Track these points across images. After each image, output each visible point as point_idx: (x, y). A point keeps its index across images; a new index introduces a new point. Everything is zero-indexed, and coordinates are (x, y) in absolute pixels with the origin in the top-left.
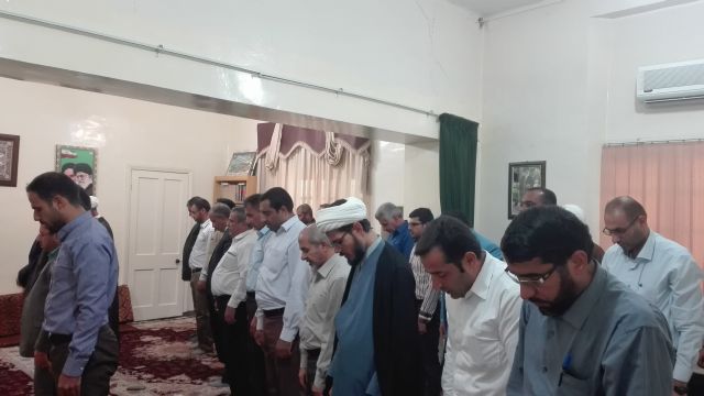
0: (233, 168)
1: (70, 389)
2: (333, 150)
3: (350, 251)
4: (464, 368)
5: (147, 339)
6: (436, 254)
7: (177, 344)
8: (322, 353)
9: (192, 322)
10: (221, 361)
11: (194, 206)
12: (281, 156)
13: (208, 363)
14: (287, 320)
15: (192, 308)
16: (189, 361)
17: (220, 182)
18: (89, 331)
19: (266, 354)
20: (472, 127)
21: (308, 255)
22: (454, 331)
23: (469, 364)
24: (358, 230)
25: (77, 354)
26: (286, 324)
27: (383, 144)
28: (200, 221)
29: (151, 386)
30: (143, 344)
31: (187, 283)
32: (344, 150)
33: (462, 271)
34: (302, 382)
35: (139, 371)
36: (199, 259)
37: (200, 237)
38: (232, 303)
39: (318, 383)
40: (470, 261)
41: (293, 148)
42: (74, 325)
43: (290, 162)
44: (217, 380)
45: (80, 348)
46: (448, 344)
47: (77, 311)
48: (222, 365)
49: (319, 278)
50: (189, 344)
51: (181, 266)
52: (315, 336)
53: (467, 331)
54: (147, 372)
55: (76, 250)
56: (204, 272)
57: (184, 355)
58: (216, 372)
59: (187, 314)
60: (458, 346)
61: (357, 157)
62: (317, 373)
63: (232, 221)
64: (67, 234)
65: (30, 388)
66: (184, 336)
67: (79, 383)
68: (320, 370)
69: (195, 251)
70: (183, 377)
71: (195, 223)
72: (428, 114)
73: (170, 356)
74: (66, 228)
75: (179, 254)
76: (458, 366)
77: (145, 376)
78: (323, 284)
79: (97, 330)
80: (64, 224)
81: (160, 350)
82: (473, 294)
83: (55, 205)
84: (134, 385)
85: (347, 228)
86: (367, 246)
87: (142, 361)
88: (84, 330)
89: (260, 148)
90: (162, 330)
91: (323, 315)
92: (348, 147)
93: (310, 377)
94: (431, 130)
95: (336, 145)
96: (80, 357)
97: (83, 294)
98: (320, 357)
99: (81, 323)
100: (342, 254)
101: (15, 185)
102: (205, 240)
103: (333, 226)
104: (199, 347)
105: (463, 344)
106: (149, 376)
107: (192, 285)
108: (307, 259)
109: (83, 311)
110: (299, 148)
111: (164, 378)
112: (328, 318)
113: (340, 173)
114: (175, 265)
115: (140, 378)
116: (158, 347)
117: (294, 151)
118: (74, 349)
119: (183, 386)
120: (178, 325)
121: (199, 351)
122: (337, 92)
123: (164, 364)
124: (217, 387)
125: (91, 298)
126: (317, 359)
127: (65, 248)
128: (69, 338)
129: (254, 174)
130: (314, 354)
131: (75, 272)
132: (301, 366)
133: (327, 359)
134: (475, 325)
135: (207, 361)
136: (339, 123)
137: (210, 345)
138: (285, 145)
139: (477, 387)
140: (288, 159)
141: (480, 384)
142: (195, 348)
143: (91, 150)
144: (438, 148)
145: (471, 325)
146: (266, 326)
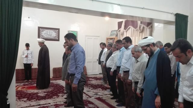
0: (111, 35)
1: (75, 87)
2: (140, 28)
3: (149, 52)
4: (187, 86)
5: (91, 79)
6: (178, 50)
7: (98, 81)
8: (139, 83)
9: (102, 76)
10: (110, 85)
11: (102, 45)
12: (125, 30)
13: (106, 86)
14: (130, 74)
15: (101, 72)
16: (101, 85)
17: (108, 39)
18: (79, 73)
19: (124, 83)
20: (186, 17)
21: (134, 55)
22: (183, 75)
23: (188, 85)
24: (152, 46)
25: (76, 78)
26: (130, 75)
27: (156, 25)
28: (103, 49)
29: (92, 91)
30: (90, 80)
31: (100, 65)
32: (143, 27)
33: (186, 55)
34: (133, 91)
35: (89, 87)
36: (103, 59)
37: (103, 53)
38: (112, 70)
39: (138, 91)
40: (189, 52)
41: (128, 28)
42: (76, 71)
43: (127, 32)
44: (109, 90)
45: (77, 77)
46: (181, 79)
47: (76, 68)
48: (110, 87)
49: (138, 61)
50: (101, 81)
51: (98, 61)
52: (137, 78)
53: (188, 75)
54: (91, 87)
55: (76, 52)
56: (105, 62)
57: (100, 84)
58: (108, 88)
59: (100, 74)
60: (184, 79)
61: (148, 29)
62: (138, 88)
63: (113, 48)
64: (73, 49)
65: (64, 89)
66: (100, 79)
67: (77, 86)
68: (139, 87)
69: (102, 57)
70: (100, 89)
71: (102, 49)
72: (171, 14)
73: (97, 84)
74: (73, 47)
75: (98, 58)
76: (184, 86)
77: (91, 88)
78: (139, 63)
79: (81, 73)
80: (73, 46)
81: (94, 82)
82: (190, 63)
83: (71, 41)
84: (88, 90)
85: (148, 45)
86: (155, 51)
87: (90, 84)
88: (78, 72)
89: (119, 29)
90: (94, 77)
91: (139, 72)
92: (145, 26)
93: (136, 89)
94: (173, 18)
95: (141, 26)
96: (77, 79)
97: (78, 63)
98: (139, 84)
99: (77, 70)
100: (146, 53)
101: (59, 41)
102: (104, 54)
103: (144, 45)
104: (104, 82)
105: (186, 79)
106: (92, 88)
107: (101, 66)
108: (134, 56)
109: (78, 68)
110: (130, 28)
111: (96, 89)
112: (141, 73)
113: (142, 35)
114: (97, 61)
115: (89, 89)
116: (93, 81)
117: (128, 29)
118: (76, 77)
119: (100, 91)
120: (98, 76)
121: (104, 83)
122: (142, 8)
123: (95, 85)
124: (109, 92)
125: (80, 64)
126: (138, 84)
127: (73, 52)
128: (74, 75)
129: (117, 36)
130: (136, 83)
131: (76, 58)
132: (133, 86)
133: (141, 84)
134: (191, 72)
135: (106, 85)
136: (142, 18)
137: (107, 81)
138: (126, 27)
139: (191, 92)
140: (127, 31)
141: (192, 91)
142: (102, 82)
143: (76, 31)
144: (175, 24)
145: (189, 73)
146: (124, 75)
